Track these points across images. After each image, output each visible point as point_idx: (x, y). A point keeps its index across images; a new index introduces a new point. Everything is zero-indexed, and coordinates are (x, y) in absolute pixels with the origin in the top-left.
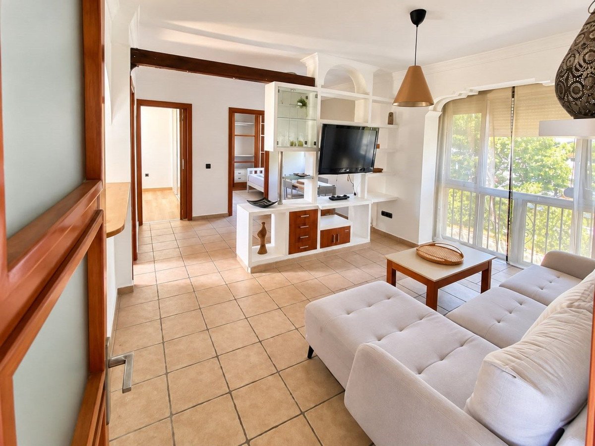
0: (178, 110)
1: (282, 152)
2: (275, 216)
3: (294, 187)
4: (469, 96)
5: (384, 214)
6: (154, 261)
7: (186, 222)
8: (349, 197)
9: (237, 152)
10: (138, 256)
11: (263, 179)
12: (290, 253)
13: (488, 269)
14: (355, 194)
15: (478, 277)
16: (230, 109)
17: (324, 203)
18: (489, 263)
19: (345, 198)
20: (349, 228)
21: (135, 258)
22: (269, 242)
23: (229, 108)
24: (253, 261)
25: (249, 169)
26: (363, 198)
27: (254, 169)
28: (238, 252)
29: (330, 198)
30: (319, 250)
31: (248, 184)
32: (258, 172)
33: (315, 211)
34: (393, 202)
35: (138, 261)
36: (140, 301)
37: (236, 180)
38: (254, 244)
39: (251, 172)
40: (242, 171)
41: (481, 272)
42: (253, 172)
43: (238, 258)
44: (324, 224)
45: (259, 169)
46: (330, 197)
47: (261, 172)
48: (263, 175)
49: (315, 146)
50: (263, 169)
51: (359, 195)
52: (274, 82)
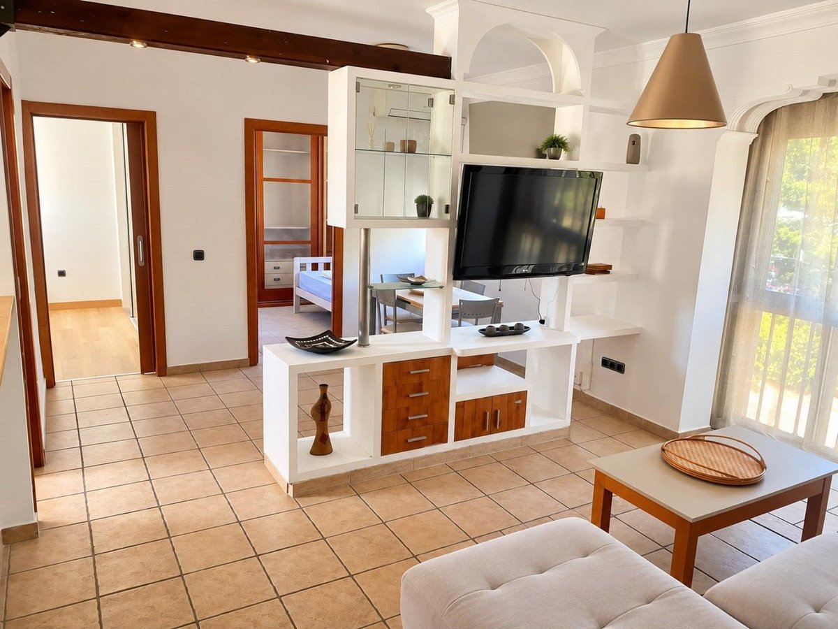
0: (125, 125)
1: (367, 231)
2: (352, 372)
3: (402, 302)
4: (825, 95)
5: (606, 363)
6: (83, 468)
7: (154, 380)
8: (527, 328)
9: (271, 219)
10: (47, 456)
11: (330, 283)
12: (385, 451)
13: (822, 494)
14: (542, 322)
15: (798, 510)
16: (248, 122)
17: (468, 340)
18: (825, 481)
19: (519, 330)
20: (522, 395)
21: (38, 461)
22: (340, 427)
23: (246, 119)
24: (299, 471)
25: (298, 261)
26: (560, 329)
27: (310, 260)
28: (267, 450)
29: (482, 331)
30: (451, 445)
31: (298, 292)
32: (321, 267)
33: (446, 360)
34: (628, 339)
35: (46, 468)
36: (53, 558)
37: (269, 283)
38: (302, 433)
39: (303, 267)
40: (283, 264)
41: (806, 500)
42: (309, 267)
43: (266, 463)
44: (464, 388)
45: (321, 260)
46: (485, 327)
47: (327, 267)
48: (329, 273)
49: (448, 216)
50: (330, 260)
51: (552, 322)
52: (346, 68)
